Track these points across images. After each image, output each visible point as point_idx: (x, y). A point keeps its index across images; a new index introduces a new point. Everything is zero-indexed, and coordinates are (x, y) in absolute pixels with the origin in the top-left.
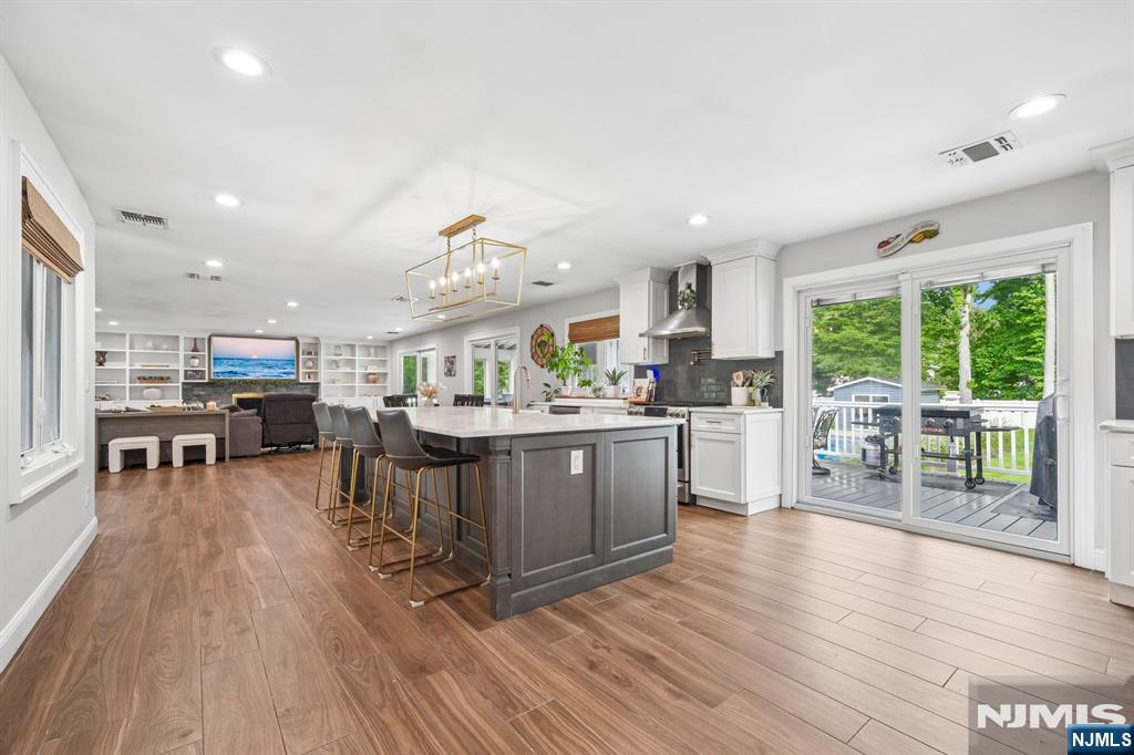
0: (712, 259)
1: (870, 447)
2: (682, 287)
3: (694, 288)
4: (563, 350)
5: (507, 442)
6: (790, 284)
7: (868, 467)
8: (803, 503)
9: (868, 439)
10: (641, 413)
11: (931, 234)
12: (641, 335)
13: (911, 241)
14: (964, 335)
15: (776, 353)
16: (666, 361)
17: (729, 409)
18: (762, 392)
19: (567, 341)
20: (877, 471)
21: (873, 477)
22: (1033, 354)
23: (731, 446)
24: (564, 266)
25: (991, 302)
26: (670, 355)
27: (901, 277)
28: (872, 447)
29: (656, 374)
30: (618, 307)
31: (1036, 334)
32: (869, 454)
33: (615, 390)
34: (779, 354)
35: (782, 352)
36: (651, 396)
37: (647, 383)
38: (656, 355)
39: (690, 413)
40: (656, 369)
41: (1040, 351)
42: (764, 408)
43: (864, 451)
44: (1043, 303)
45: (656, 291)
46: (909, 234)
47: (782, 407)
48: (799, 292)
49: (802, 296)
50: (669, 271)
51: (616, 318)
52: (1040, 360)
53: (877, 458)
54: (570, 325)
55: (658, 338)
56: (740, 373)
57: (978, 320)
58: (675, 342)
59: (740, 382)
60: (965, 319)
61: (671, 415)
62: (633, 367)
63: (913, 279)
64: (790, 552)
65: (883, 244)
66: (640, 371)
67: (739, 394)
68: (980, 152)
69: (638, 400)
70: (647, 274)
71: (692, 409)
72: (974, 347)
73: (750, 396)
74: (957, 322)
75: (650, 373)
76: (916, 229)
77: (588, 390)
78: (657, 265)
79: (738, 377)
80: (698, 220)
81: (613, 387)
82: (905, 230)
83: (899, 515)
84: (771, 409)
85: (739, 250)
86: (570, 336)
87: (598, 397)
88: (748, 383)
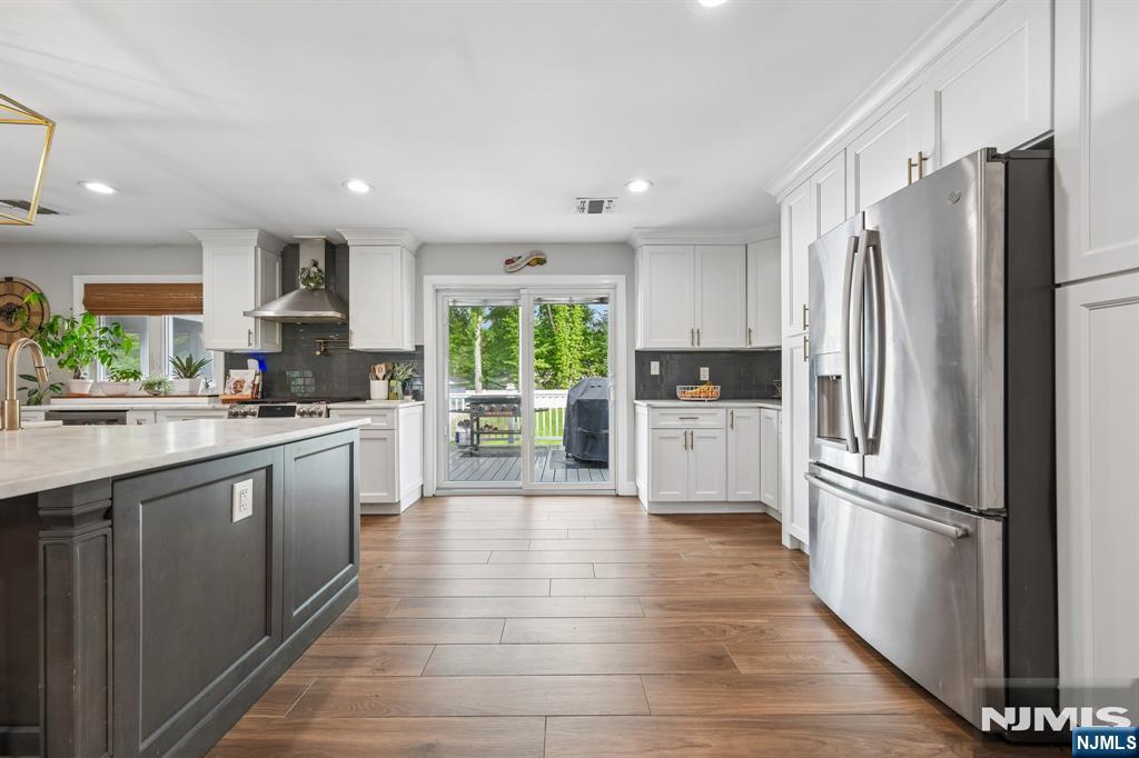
0: (350, 239)
1: (461, 430)
2: (304, 262)
3: (322, 265)
4: (73, 323)
5: (106, 492)
6: (430, 281)
7: (460, 447)
8: (442, 489)
9: (460, 424)
10: (253, 414)
11: (541, 262)
12: (245, 314)
13: (528, 264)
14: (478, 343)
15: (417, 346)
16: (280, 350)
17: (368, 404)
18: (404, 386)
19: (79, 310)
20: (467, 449)
21: (465, 455)
22: (511, 359)
23: (382, 443)
24: (99, 188)
25: (490, 323)
26: (284, 342)
27: (522, 291)
28: (463, 431)
29: (262, 365)
30: (201, 272)
31: (513, 347)
32: (463, 436)
33: (191, 385)
34: (420, 348)
35: (422, 346)
36: (257, 392)
37: (250, 375)
38: (265, 340)
39: (328, 410)
40: (262, 360)
41: (515, 358)
42: (407, 401)
43: (458, 434)
44: (517, 327)
45: (265, 260)
46: (528, 258)
47: (423, 400)
48: (437, 291)
49: (440, 294)
50: (283, 241)
51: (198, 288)
52: (515, 364)
53: (467, 439)
54: (86, 286)
55: (265, 320)
56: (383, 366)
57: (484, 335)
58: (288, 326)
59: (381, 375)
60: (478, 333)
61: (302, 414)
62: (222, 354)
63: (530, 295)
64: (431, 539)
65: (509, 262)
66: (234, 360)
67: (378, 388)
68: (596, 207)
69: (238, 396)
70: (254, 237)
71: (330, 406)
72: (483, 353)
73: (390, 389)
74: (474, 335)
75: (253, 364)
76: (532, 256)
77: (134, 386)
78: (270, 228)
79: (381, 369)
80: (358, 187)
81: (188, 380)
82: (524, 253)
83: (519, 484)
84: (414, 403)
85: (382, 235)
86: (86, 303)
87: (156, 395)
88: (389, 377)
